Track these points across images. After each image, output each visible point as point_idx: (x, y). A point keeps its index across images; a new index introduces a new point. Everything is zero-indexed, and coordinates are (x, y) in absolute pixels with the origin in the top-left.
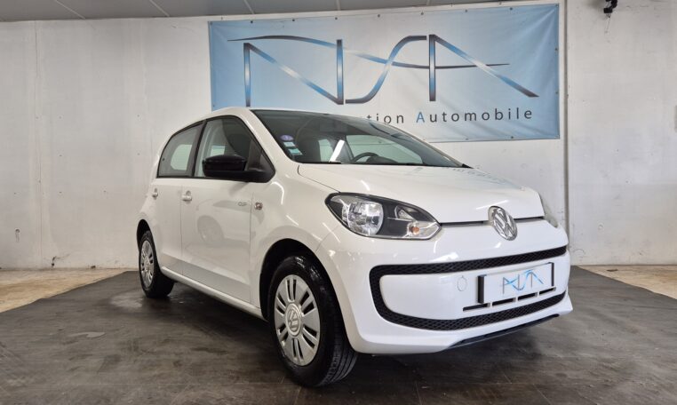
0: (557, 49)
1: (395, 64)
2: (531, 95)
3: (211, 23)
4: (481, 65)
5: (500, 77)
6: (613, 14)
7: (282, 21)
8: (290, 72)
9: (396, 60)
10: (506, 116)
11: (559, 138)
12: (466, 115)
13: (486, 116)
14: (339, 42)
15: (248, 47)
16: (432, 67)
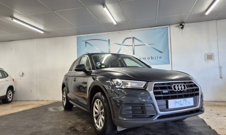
0: (168, 39)
1: (123, 45)
2: (161, 52)
3: (77, 37)
4: (147, 44)
5: (152, 47)
6: (183, 29)
7: (95, 35)
8: (97, 48)
9: (124, 44)
10: (154, 58)
11: (169, 64)
12: (143, 58)
13: (149, 58)
14: (109, 40)
15: (86, 42)
16: (133, 46)
